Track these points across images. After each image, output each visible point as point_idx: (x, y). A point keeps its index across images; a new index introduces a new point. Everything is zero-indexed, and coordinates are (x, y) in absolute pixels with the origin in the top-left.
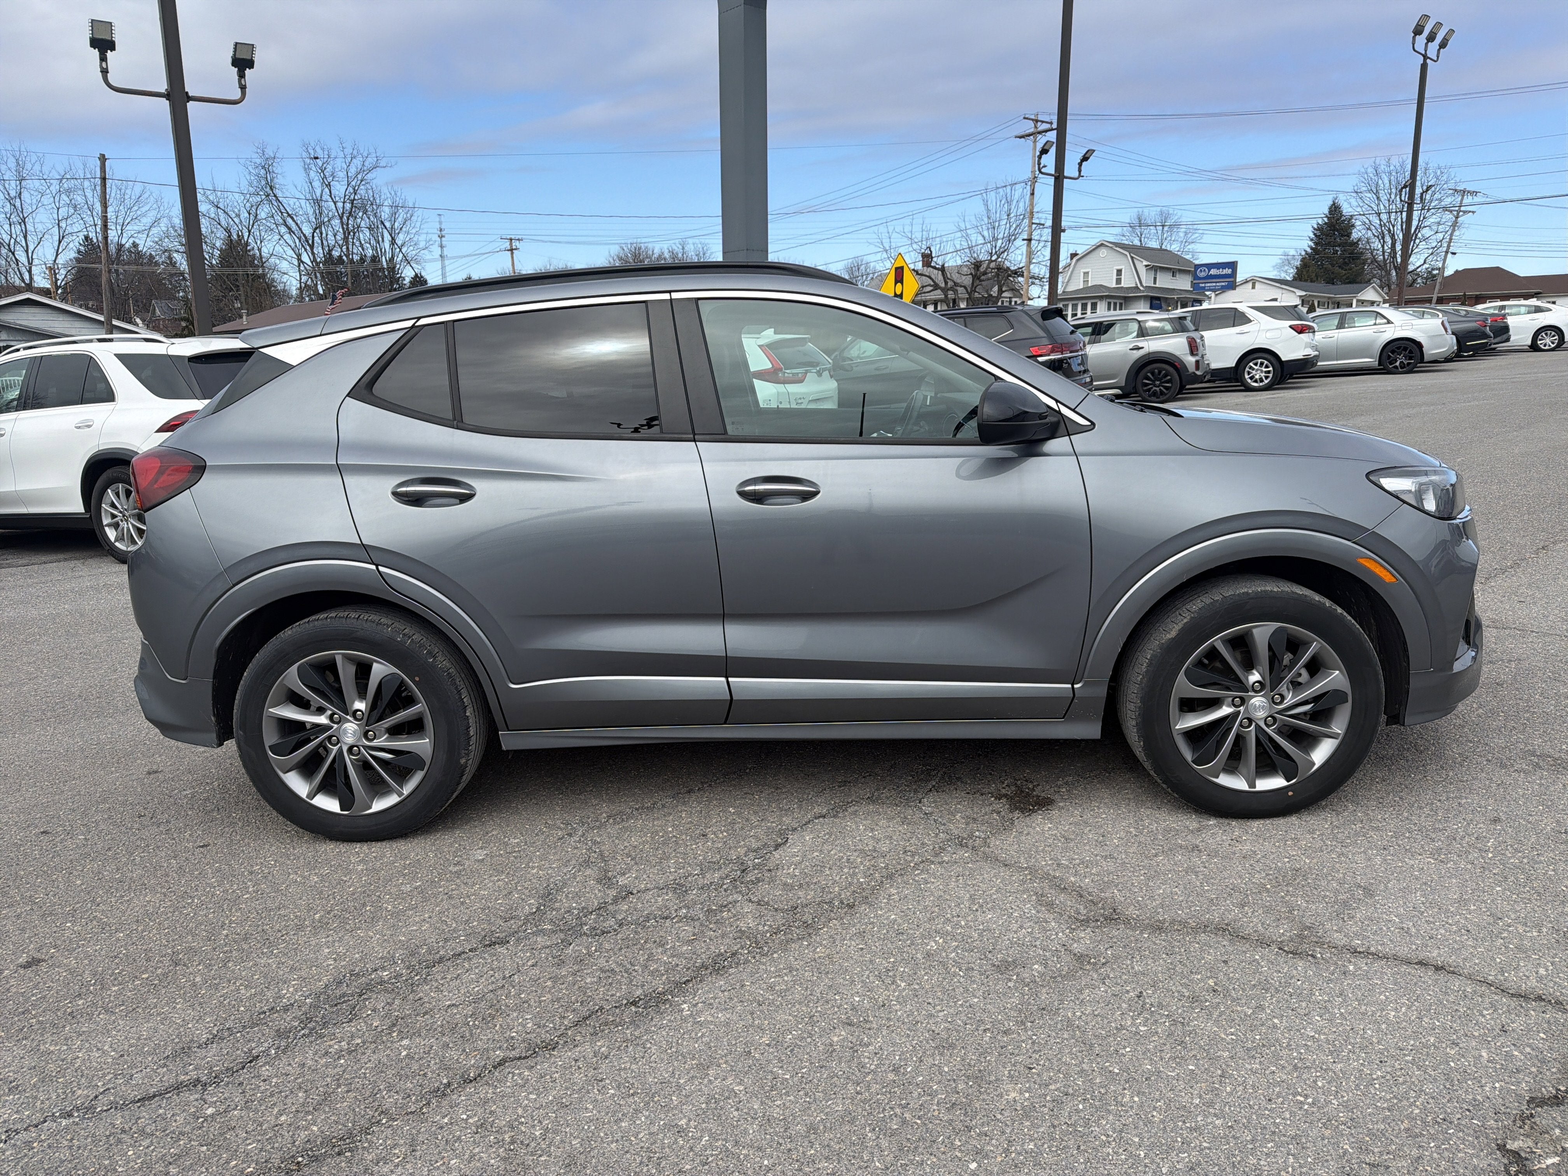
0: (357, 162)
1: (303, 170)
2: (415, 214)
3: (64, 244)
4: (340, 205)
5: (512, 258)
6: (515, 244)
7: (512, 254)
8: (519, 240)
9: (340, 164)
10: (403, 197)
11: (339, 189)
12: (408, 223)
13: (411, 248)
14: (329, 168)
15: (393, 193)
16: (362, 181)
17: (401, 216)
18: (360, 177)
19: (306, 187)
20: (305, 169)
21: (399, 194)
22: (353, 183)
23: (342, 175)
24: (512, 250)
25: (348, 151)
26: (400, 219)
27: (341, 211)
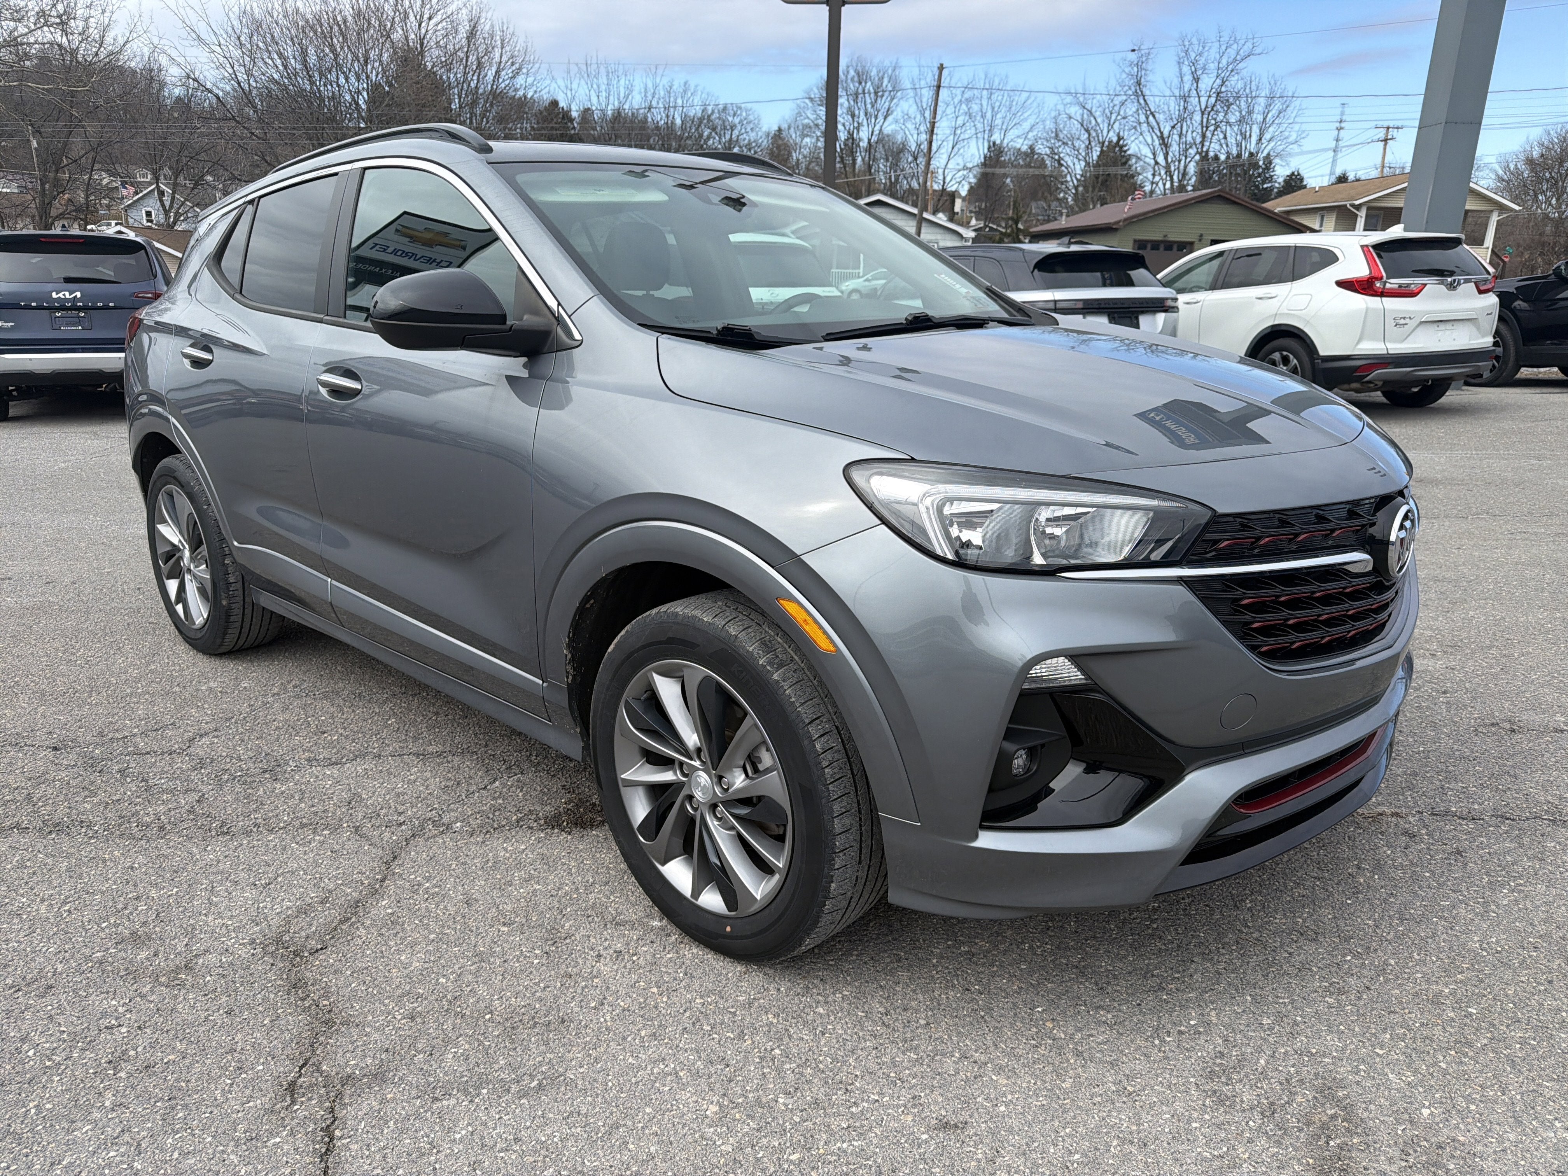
0: (1232, 52)
1: (1175, 63)
2: (1293, 105)
3: (956, 149)
4: (1203, 100)
5: (1385, 149)
6: (1392, 133)
7: (1385, 145)
8: (1398, 128)
9: (1213, 54)
10: (1283, 86)
11: (1207, 82)
12: (1281, 115)
13: (1279, 143)
14: (1202, 61)
15: (1272, 83)
16: (1232, 71)
17: (1276, 107)
18: (1230, 68)
19: (1176, 81)
20: (1179, 63)
21: (1279, 83)
22: (1223, 75)
23: (1212, 66)
24: (1386, 140)
25: (1225, 39)
26: (1274, 111)
27: (1203, 107)
